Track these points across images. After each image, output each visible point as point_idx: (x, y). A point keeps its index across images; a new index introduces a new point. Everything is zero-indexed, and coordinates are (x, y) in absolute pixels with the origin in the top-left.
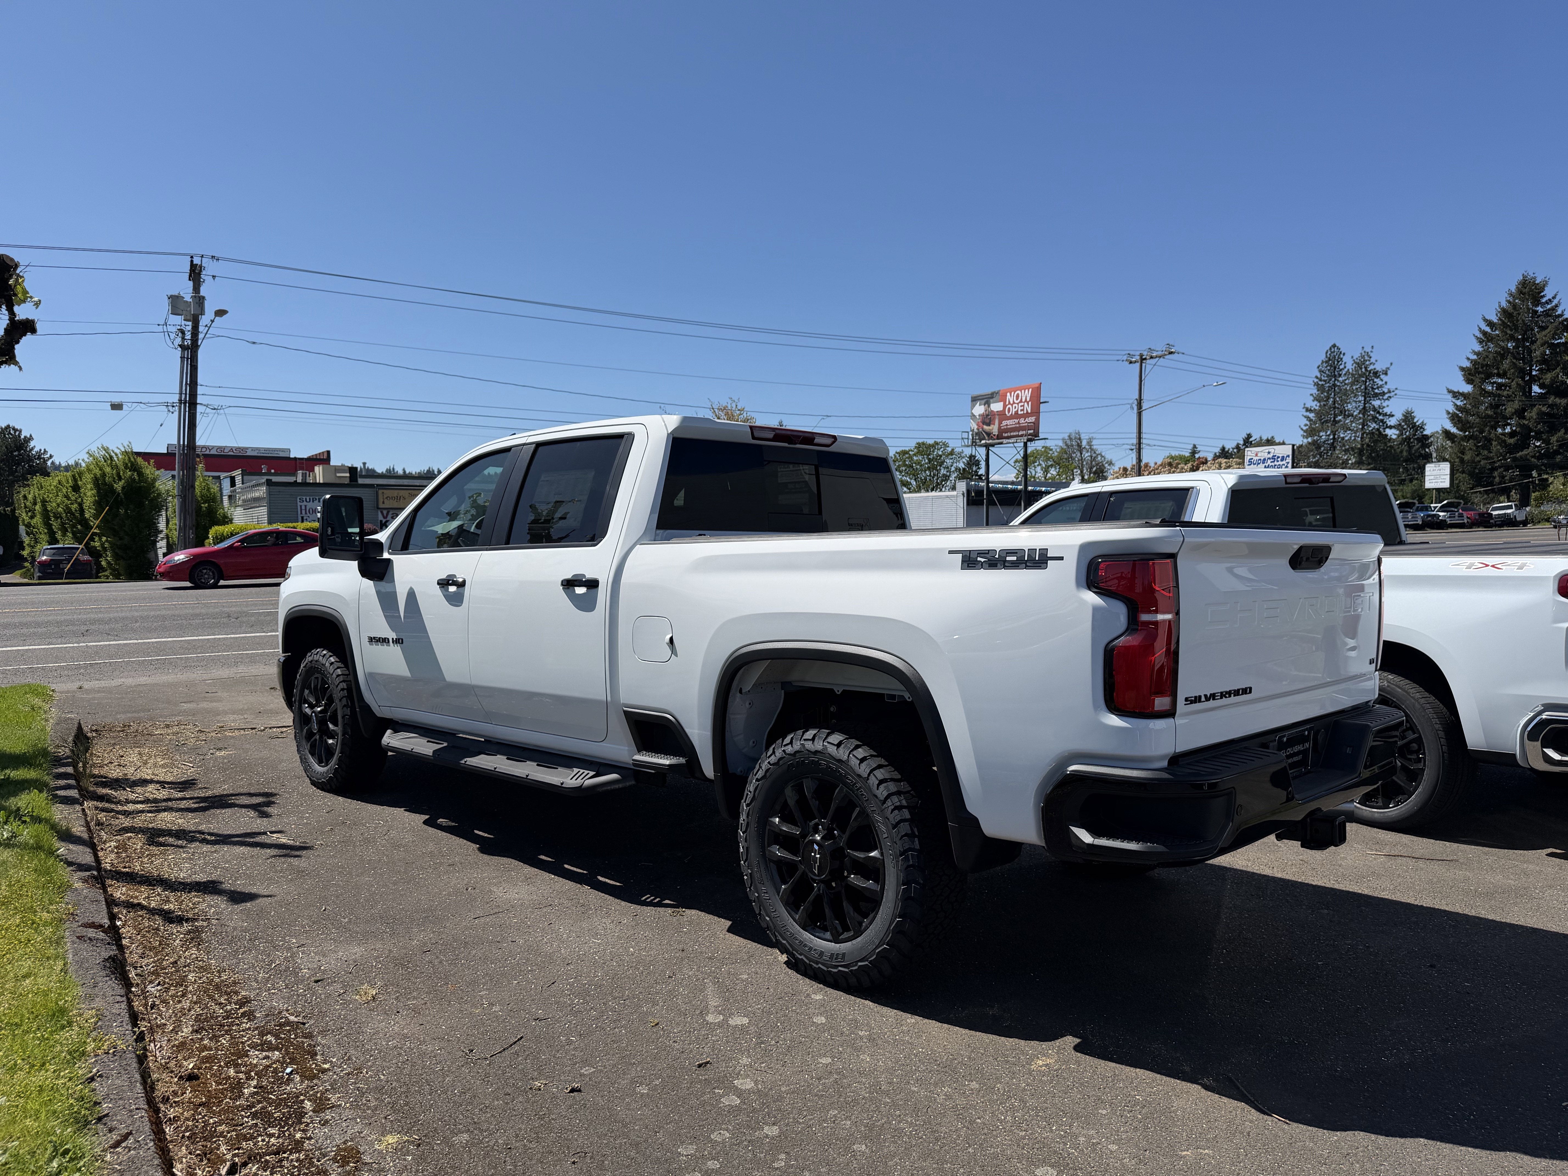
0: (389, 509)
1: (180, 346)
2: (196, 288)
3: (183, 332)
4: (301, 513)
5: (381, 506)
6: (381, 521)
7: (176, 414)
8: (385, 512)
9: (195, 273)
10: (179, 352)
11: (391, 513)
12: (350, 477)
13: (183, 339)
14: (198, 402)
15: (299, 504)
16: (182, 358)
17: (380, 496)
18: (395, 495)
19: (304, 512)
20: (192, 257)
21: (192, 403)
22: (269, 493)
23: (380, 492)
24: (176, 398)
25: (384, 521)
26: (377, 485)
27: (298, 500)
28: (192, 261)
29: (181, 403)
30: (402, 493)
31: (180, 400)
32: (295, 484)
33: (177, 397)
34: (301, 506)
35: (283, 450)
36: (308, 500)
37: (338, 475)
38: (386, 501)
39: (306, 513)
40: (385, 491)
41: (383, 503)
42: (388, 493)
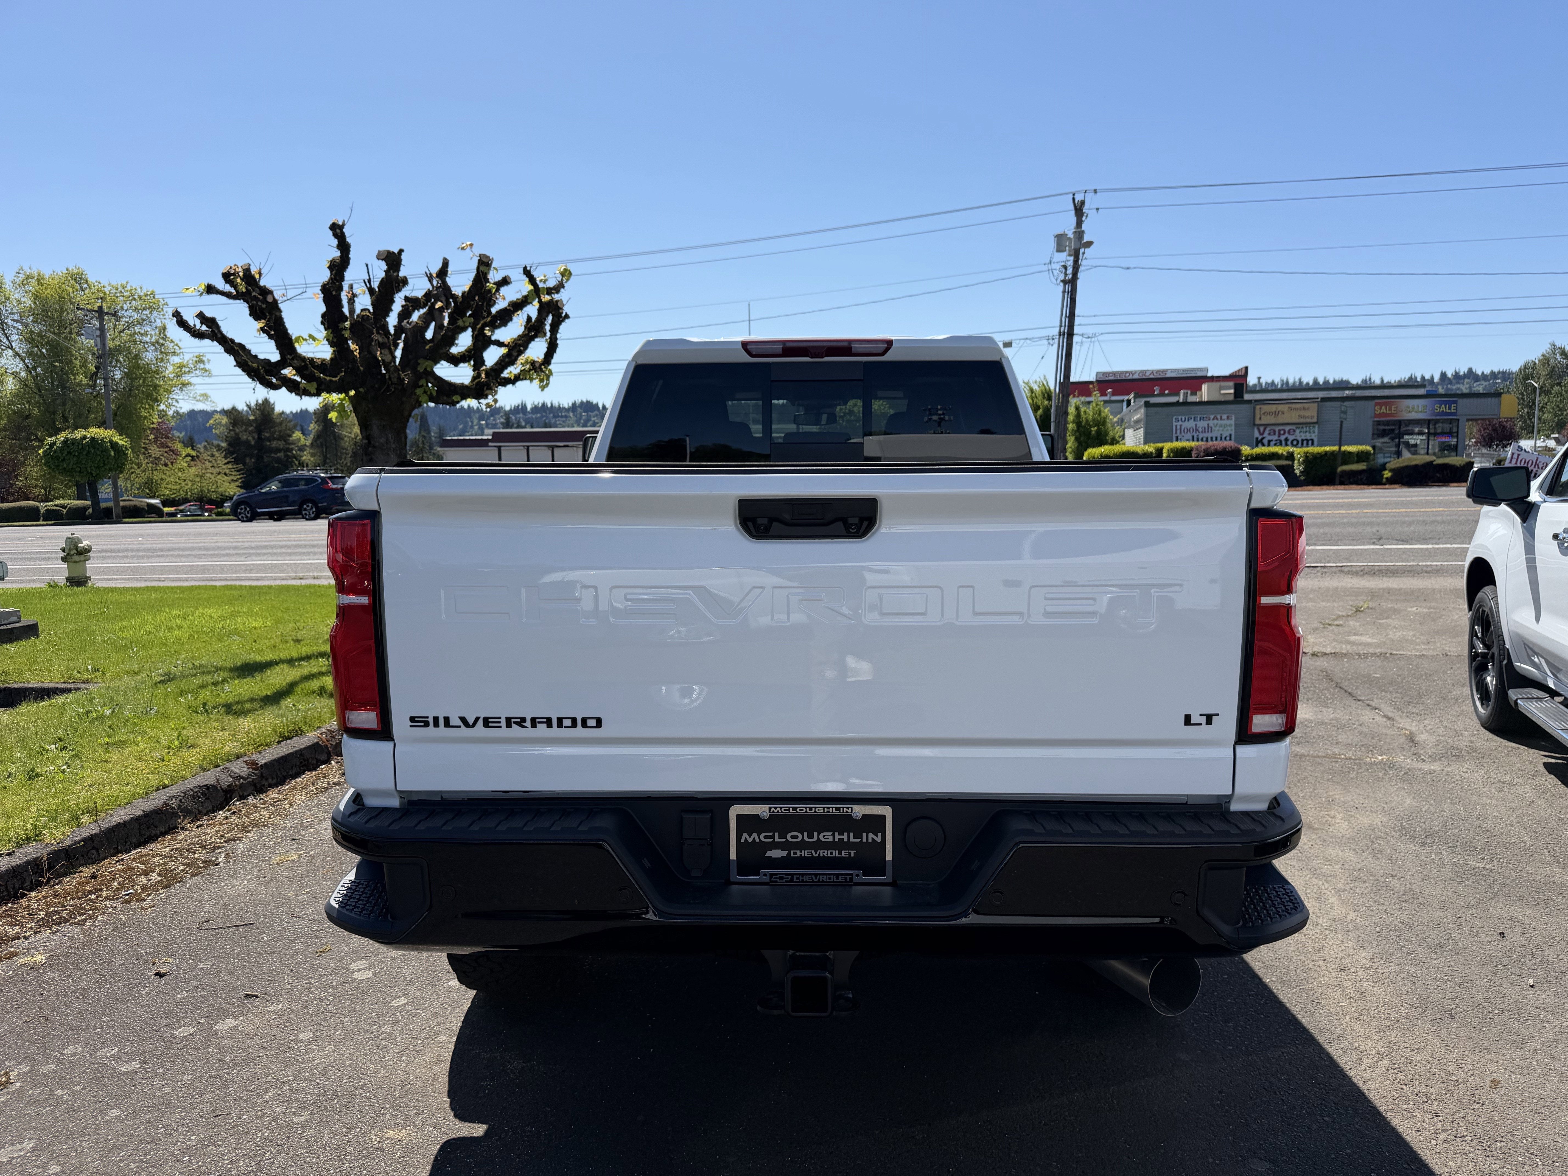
0: (1266, 426)
1: (1062, 281)
2: (1079, 223)
3: (1065, 267)
4: (1176, 433)
5: (1258, 422)
6: (1257, 438)
7: (1056, 346)
8: (1262, 429)
9: (1079, 210)
10: (1061, 287)
11: (1268, 429)
12: (1235, 393)
13: (1066, 275)
14: (1075, 332)
15: (1174, 424)
16: (1064, 292)
17: (1257, 412)
18: (1273, 410)
19: (1178, 431)
20: (1074, 195)
21: (1070, 335)
22: (1147, 415)
23: (1258, 407)
24: (1056, 331)
25: (1260, 438)
26: (1256, 401)
27: (1174, 420)
28: (1074, 199)
29: (1060, 335)
30: (1281, 407)
31: (1060, 333)
32: (1178, 403)
33: (1057, 329)
34: (1176, 426)
35: (1201, 369)
36: (1183, 419)
37: (1223, 392)
38: (1263, 417)
39: (1181, 433)
40: (1263, 406)
41: (1260, 419)
42: (1266, 408)
